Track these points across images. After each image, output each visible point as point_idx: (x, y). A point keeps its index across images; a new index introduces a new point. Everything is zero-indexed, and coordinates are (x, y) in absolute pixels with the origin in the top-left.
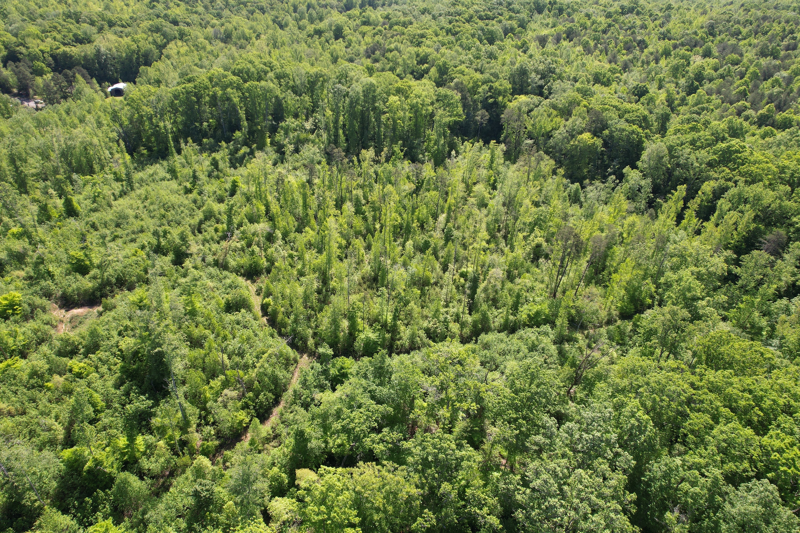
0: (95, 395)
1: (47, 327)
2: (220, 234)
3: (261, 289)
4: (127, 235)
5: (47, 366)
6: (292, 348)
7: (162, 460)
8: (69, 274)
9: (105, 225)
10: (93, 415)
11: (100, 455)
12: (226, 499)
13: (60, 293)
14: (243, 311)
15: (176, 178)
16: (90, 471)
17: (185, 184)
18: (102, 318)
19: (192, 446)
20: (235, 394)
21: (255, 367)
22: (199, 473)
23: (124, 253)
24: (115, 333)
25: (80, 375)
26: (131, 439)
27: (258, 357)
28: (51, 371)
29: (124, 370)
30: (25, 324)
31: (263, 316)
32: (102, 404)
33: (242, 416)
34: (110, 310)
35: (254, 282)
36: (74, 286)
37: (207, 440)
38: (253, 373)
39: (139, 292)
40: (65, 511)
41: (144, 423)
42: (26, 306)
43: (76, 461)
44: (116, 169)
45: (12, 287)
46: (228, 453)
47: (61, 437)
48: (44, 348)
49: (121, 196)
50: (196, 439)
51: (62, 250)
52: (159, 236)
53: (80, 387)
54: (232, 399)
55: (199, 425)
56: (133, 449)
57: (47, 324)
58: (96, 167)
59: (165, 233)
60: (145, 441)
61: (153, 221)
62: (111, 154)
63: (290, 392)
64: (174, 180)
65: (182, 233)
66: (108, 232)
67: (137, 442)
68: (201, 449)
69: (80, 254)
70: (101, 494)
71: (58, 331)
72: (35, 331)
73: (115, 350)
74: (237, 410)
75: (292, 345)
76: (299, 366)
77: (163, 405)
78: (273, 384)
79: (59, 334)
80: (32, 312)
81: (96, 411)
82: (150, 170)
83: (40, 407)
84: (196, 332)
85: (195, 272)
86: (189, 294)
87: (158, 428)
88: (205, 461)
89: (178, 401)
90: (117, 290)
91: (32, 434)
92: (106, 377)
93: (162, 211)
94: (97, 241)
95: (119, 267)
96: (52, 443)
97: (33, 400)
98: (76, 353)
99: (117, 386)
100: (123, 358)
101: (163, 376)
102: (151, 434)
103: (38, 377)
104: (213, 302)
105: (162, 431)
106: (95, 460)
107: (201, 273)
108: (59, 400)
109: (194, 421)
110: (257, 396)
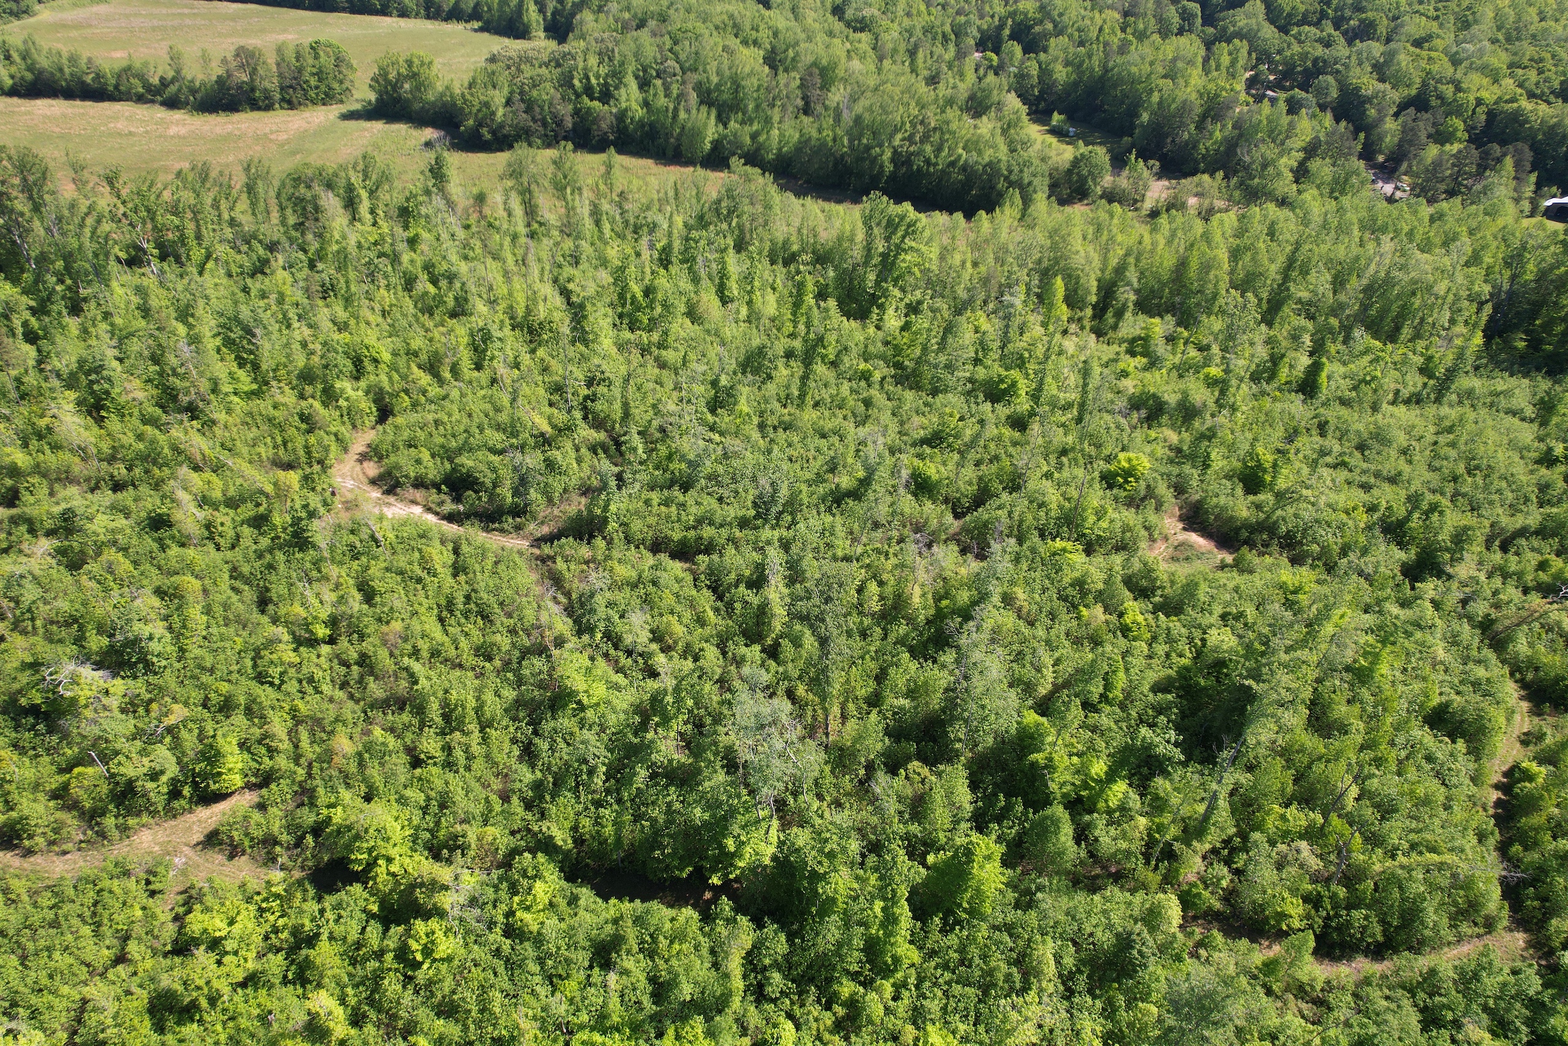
0: (1121, 674)
1: (1144, 533)
2: (1543, 577)
3: (1541, 737)
4: (1364, 472)
5: (1100, 586)
6: (1505, 896)
7: (1123, 845)
8: (1228, 477)
9: (1343, 435)
10: (1095, 698)
11: (1062, 759)
12: (1154, 996)
13: (1197, 497)
14: (1461, 745)
15: (1544, 423)
16: (1034, 765)
17: (1553, 443)
18: (1220, 574)
19: (1177, 871)
20: (1315, 863)
21: (1393, 857)
22: (1152, 918)
23: (1333, 497)
24: (1218, 610)
25: (1125, 630)
26: (1112, 776)
27: (1413, 846)
28: (1100, 597)
29: (1184, 673)
30: (1123, 509)
31: (1497, 787)
32: (1117, 694)
33: (1295, 909)
34: (1242, 571)
35: (1537, 711)
36: (1222, 500)
37: (1206, 887)
38: (1378, 864)
39: (1305, 576)
40: (974, 786)
41: (1145, 770)
42: (1143, 484)
43: (1032, 737)
44: (1437, 352)
45: (1148, 448)
46: (1218, 937)
47: (1043, 691)
48: (1118, 559)
49: (1407, 402)
50: (1192, 866)
51: (1249, 436)
52: (1416, 507)
53: (1113, 647)
54: (1301, 866)
55: (1214, 851)
56: (1102, 791)
57: (1146, 528)
58: (1406, 332)
59: (1434, 508)
60: (1126, 795)
61: (1428, 476)
62: (1452, 321)
63: (1423, 962)
64: (1535, 426)
65: (1466, 529)
66: (1337, 448)
67: (1115, 787)
68: (1185, 887)
69: (1267, 458)
70: (1019, 808)
71: (1151, 548)
72: (1126, 528)
73: (1197, 634)
74: (1294, 891)
75: (1511, 892)
76: (1487, 940)
77: (1192, 774)
78: (1402, 917)
79: (1148, 553)
80: (1143, 499)
81: (1103, 697)
82: (1502, 382)
83: (1053, 632)
84: (1341, 710)
85: (1429, 610)
86: (1384, 642)
87: (1157, 798)
88: (1174, 911)
89: (1214, 786)
90: (1275, 548)
91: (1019, 657)
92: (1155, 661)
93: (1461, 469)
94: (1308, 452)
95: (1308, 514)
96: (1028, 688)
97: (1053, 616)
98: (1147, 597)
99: (1156, 688)
100: (1198, 655)
101: (1228, 730)
102: (1142, 795)
103: (1081, 591)
104: (1417, 686)
105: (1157, 805)
106: (1050, 759)
107: (1438, 622)
108: (1077, 642)
109: (1213, 838)
110: (1349, 907)
